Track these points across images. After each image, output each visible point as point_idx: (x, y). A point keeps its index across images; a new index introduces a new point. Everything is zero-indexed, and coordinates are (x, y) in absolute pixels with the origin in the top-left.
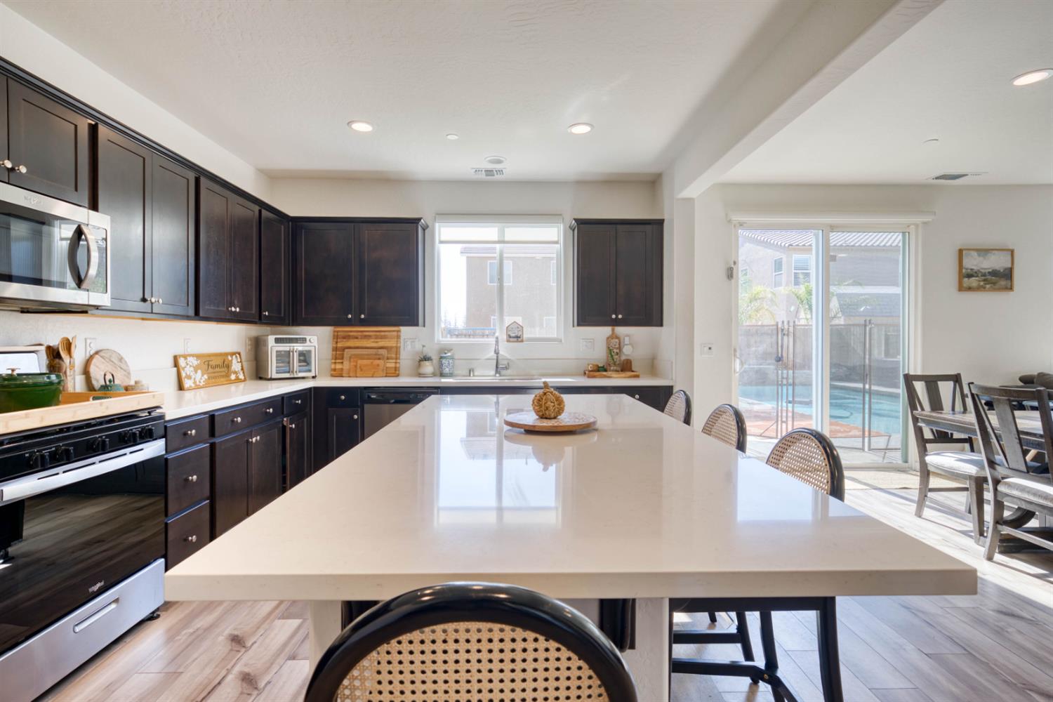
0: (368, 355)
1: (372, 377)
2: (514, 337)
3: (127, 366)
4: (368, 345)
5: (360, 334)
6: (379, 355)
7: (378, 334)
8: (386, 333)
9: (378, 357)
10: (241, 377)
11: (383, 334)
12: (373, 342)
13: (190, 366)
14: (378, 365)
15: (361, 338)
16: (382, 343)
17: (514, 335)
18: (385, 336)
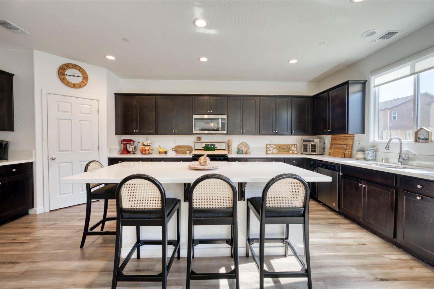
0: (339, 147)
1: (338, 157)
2: (423, 139)
3: (249, 146)
4: (341, 143)
5: (339, 138)
6: (343, 147)
7: (344, 138)
8: (348, 138)
9: (342, 148)
10: (296, 152)
11: (346, 138)
12: (342, 142)
13: (272, 147)
14: (341, 152)
15: (339, 140)
16: (346, 142)
17: (423, 137)
18: (347, 139)
